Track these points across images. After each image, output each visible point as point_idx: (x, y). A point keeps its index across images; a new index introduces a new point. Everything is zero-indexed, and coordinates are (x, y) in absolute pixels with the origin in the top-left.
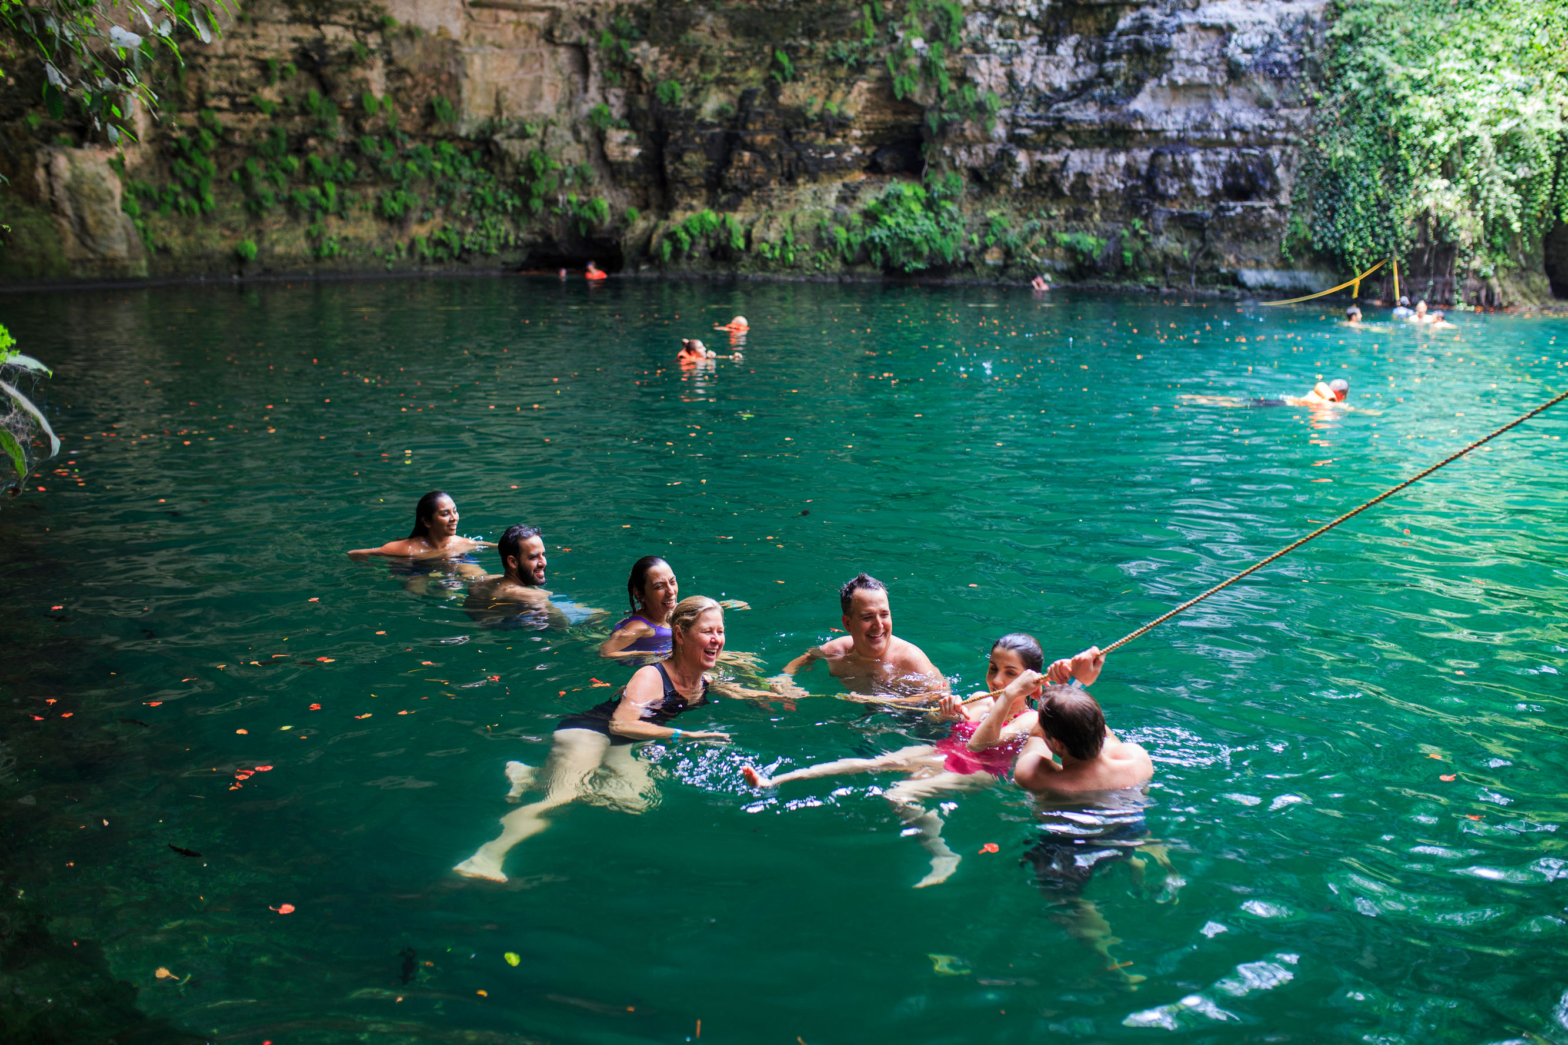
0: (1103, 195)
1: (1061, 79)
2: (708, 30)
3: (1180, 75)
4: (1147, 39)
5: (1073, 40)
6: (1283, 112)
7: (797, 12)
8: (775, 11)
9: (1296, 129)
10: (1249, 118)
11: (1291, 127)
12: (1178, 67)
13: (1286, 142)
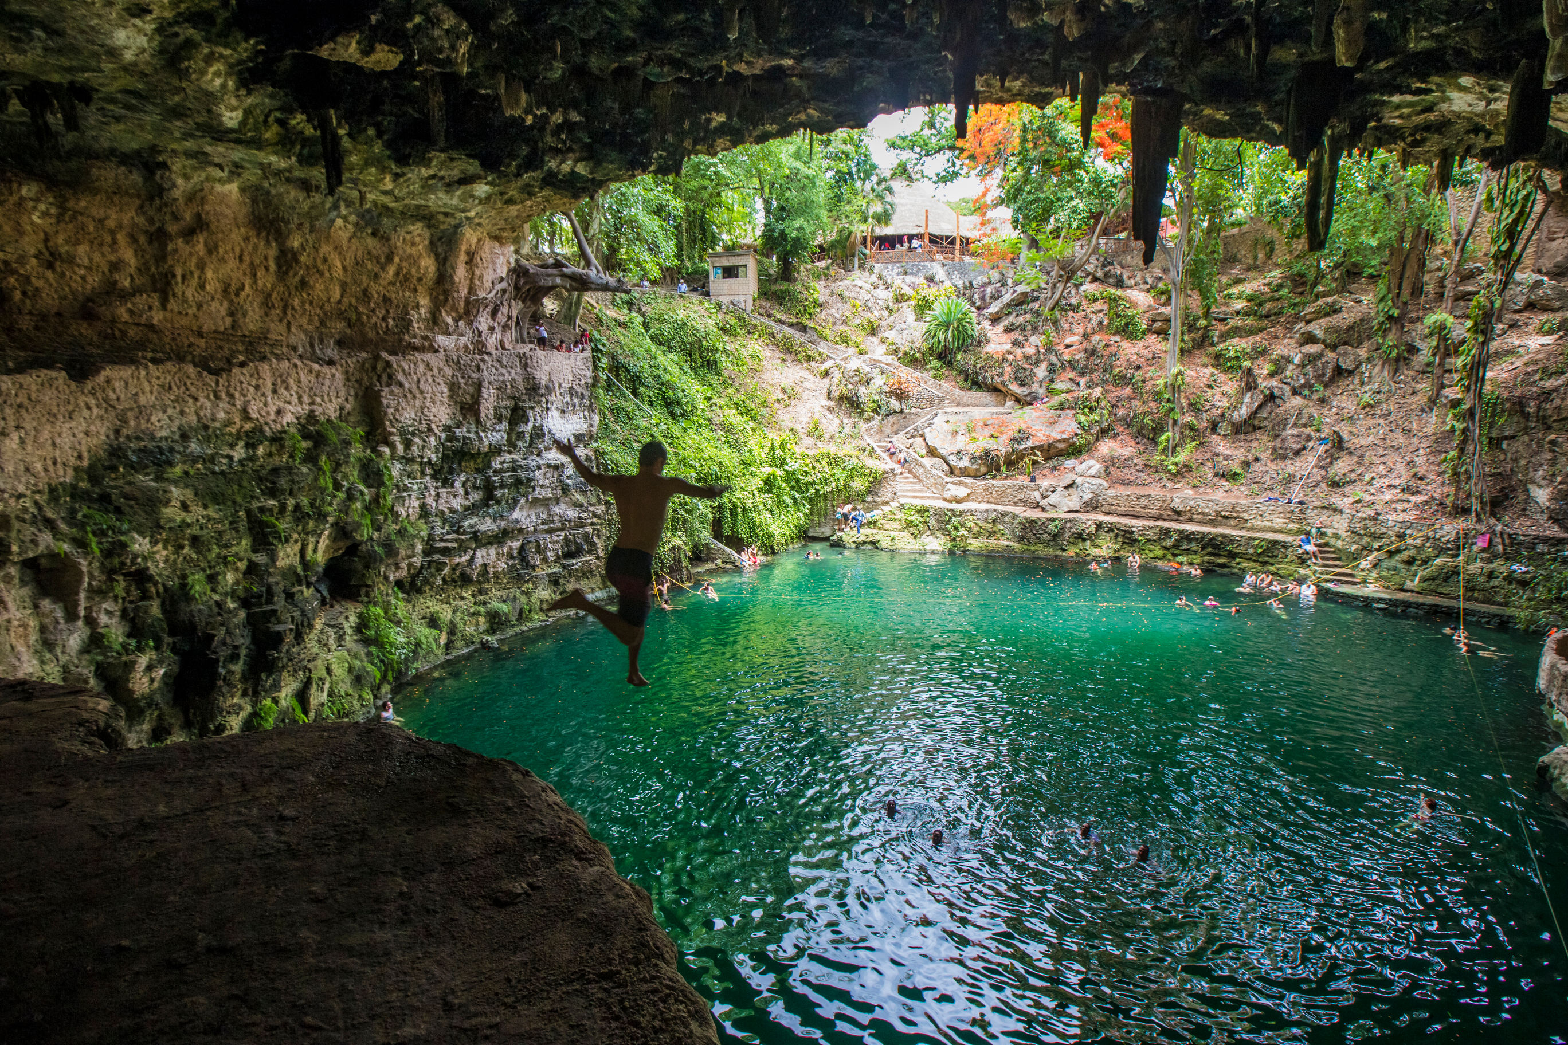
0: (497, 575)
1: (457, 503)
2: (178, 504)
3: (540, 493)
4: (521, 473)
5: (463, 477)
6: (591, 508)
7: (243, 472)
8: (222, 472)
9: (598, 517)
10: (572, 513)
11: (595, 515)
12: (538, 489)
13: (592, 524)
